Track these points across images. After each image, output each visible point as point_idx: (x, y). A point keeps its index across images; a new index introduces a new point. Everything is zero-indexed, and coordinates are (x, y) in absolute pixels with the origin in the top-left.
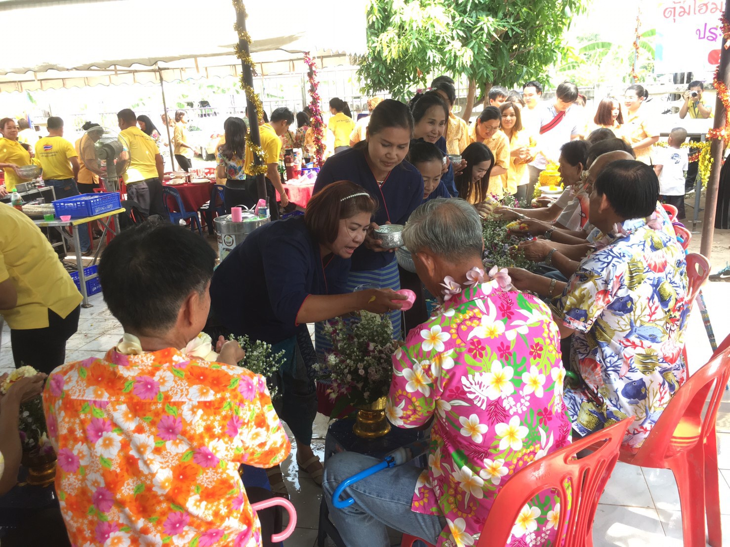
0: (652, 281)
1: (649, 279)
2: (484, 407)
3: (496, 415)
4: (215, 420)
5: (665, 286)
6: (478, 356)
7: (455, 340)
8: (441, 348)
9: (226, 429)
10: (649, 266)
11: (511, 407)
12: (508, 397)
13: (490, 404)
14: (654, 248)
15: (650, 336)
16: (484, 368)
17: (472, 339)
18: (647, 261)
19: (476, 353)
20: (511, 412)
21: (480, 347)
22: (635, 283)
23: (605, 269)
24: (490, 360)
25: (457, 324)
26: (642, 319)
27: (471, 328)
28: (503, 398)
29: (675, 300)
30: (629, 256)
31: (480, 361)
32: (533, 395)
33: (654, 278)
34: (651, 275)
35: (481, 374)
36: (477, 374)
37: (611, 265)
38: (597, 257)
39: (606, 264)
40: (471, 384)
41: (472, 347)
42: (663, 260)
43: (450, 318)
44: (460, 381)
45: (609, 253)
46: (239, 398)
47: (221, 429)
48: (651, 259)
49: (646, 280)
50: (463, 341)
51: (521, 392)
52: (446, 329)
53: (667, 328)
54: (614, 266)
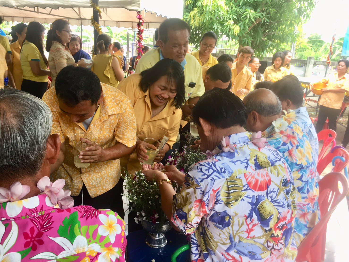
0: (251, 199)
1: (247, 197)
5: (265, 205)
10: (249, 184)
14: (259, 166)
15: (249, 252)
18: (247, 180)
22: (231, 199)
23: (204, 180)
26: (240, 234)
29: (277, 219)
30: (229, 172)
33: (253, 196)
34: (250, 193)
37: (210, 178)
38: (200, 167)
39: (206, 176)
42: (267, 179)
45: (211, 166)
48: (253, 177)
49: (243, 197)
53: (268, 246)
54: (213, 179)
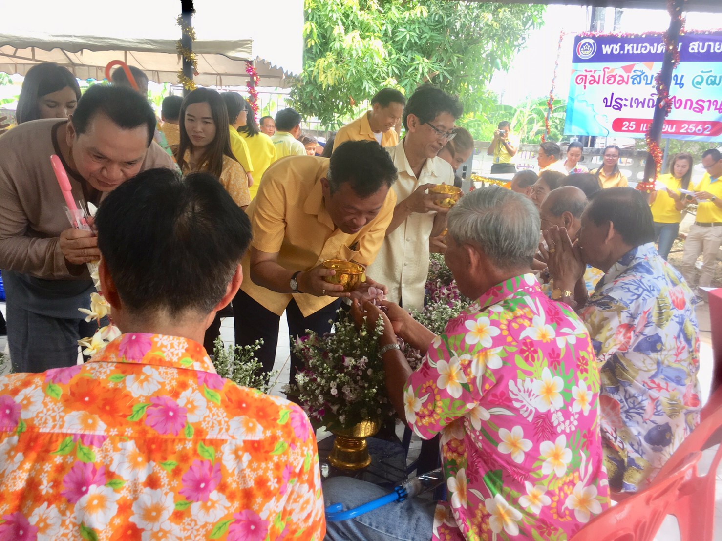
0: (678, 319)
1: (675, 316)
2: (530, 419)
3: (543, 431)
4: (267, 469)
5: (687, 324)
6: (530, 359)
7: (506, 337)
8: (488, 343)
10: (673, 302)
11: (559, 424)
12: (557, 411)
13: (538, 416)
15: (676, 377)
16: (535, 374)
17: (525, 339)
18: (671, 297)
19: (528, 356)
20: (559, 430)
21: (532, 349)
22: (663, 320)
24: (541, 366)
25: (507, 320)
26: (669, 359)
27: (522, 327)
28: (552, 411)
29: (694, 340)
30: (658, 290)
31: (531, 365)
32: (581, 413)
33: (679, 315)
34: (676, 312)
35: (532, 381)
36: (528, 380)
37: (641, 298)
38: (627, 286)
39: (635, 297)
40: (520, 390)
41: (524, 348)
43: (499, 313)
44: (507, 385)
45: (638, 284)
47: (277, 483)
49: (672, 317)
50: (515, 340)
51: (570, 408)
52: (494, 323)
54: (644, 299)
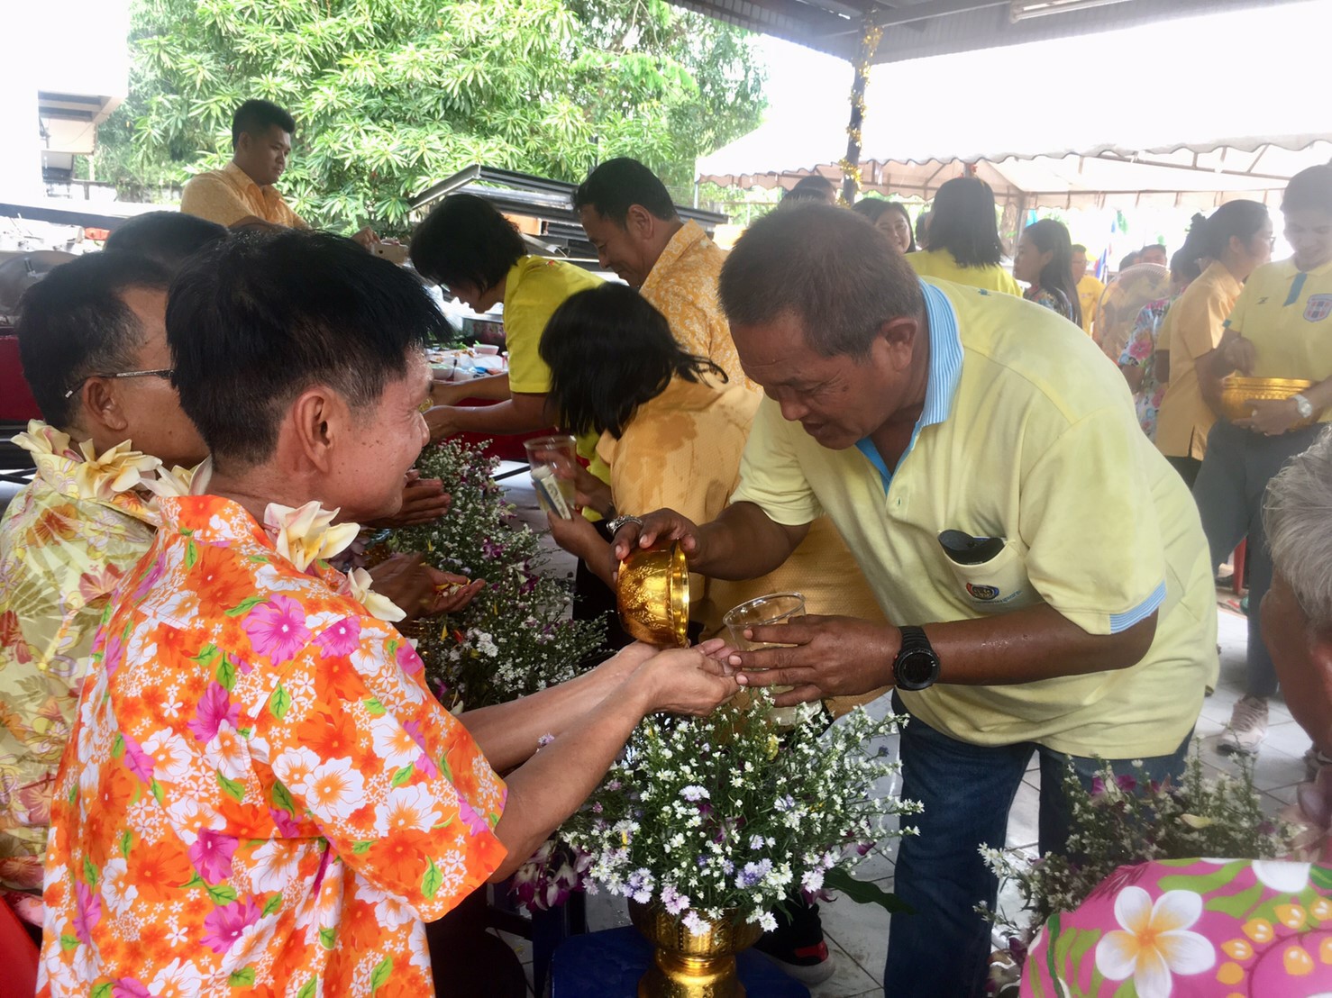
4: (172, 680)
9: (193, 716)
46: (240, 645)
47: (179, 710)
